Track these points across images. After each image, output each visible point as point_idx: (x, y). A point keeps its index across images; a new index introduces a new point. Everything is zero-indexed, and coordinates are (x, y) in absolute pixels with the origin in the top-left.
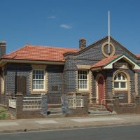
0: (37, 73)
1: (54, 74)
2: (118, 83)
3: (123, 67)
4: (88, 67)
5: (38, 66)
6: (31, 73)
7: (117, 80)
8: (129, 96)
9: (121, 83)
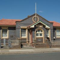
0: (4, 30)
1: (11, 30)
2: (38, 34)
3: (41, 27)
4: (26, 27)
5: (5, 27)
6: (1, 30)
7: (38, 33)
8: (44, 40)
9: (40, 34)
